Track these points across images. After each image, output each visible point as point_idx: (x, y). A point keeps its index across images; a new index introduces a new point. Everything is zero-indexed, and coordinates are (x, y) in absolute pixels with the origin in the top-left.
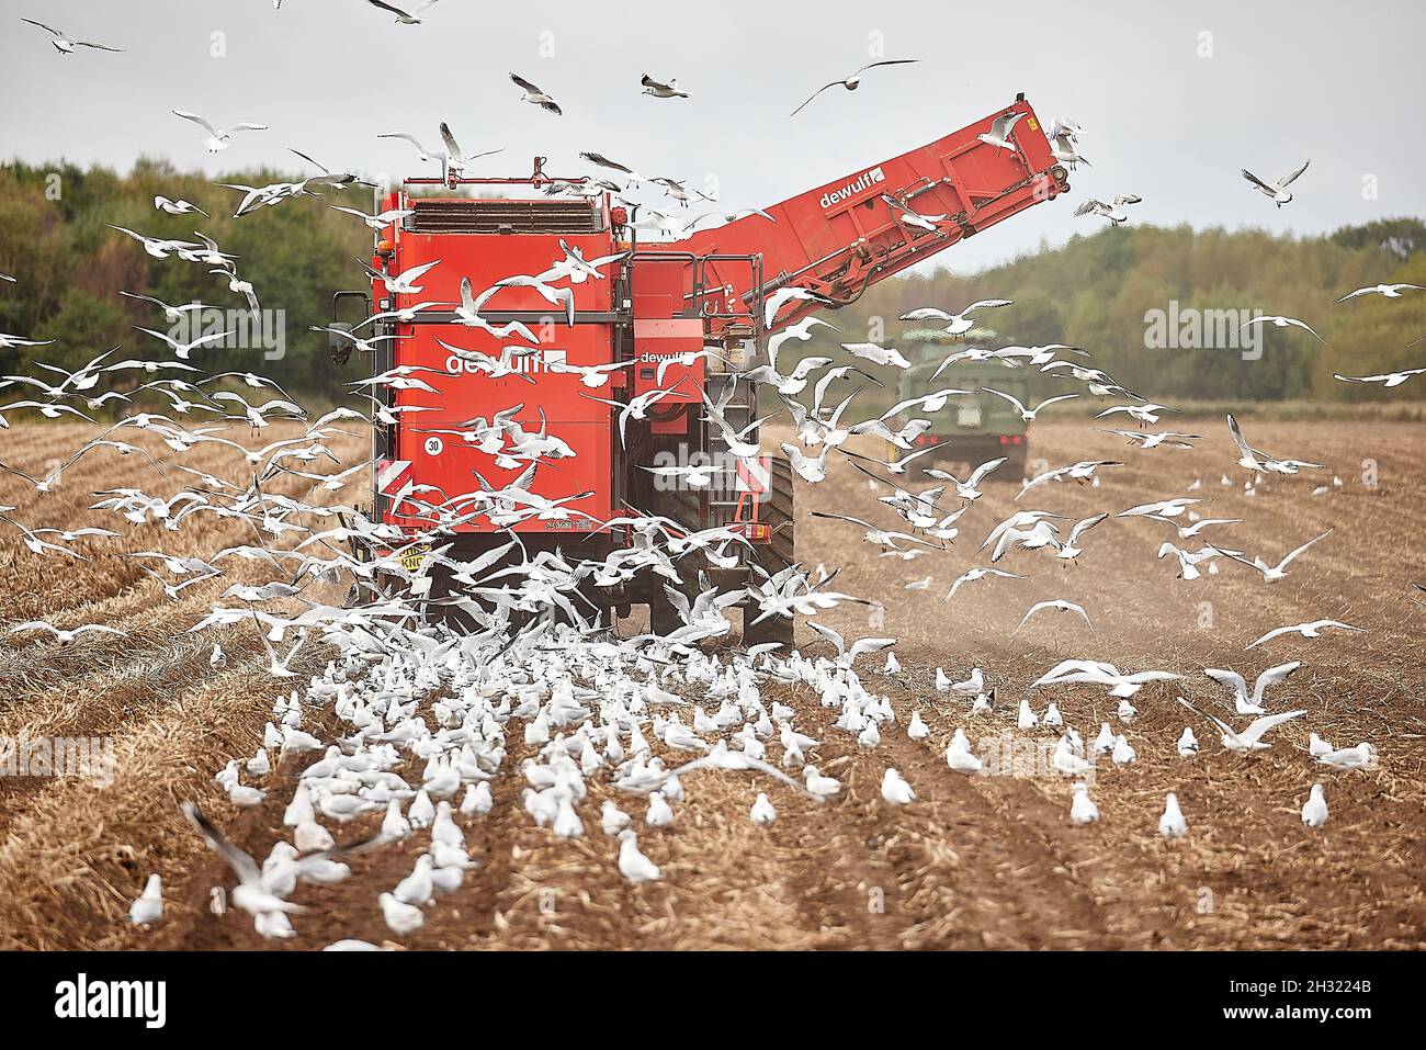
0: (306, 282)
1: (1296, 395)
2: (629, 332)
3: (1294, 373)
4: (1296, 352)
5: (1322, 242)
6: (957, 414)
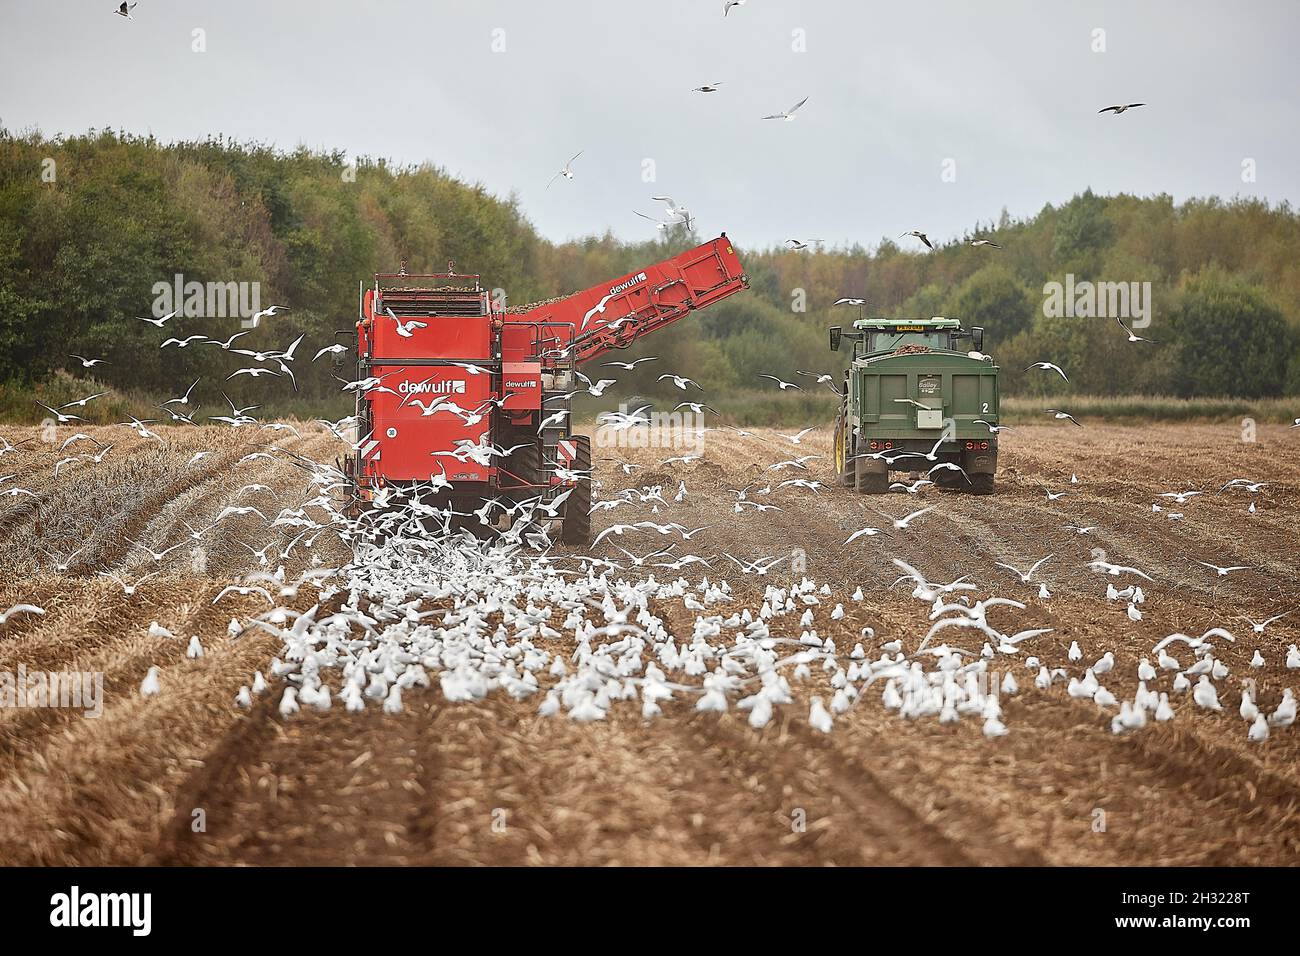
6: (916, 415)
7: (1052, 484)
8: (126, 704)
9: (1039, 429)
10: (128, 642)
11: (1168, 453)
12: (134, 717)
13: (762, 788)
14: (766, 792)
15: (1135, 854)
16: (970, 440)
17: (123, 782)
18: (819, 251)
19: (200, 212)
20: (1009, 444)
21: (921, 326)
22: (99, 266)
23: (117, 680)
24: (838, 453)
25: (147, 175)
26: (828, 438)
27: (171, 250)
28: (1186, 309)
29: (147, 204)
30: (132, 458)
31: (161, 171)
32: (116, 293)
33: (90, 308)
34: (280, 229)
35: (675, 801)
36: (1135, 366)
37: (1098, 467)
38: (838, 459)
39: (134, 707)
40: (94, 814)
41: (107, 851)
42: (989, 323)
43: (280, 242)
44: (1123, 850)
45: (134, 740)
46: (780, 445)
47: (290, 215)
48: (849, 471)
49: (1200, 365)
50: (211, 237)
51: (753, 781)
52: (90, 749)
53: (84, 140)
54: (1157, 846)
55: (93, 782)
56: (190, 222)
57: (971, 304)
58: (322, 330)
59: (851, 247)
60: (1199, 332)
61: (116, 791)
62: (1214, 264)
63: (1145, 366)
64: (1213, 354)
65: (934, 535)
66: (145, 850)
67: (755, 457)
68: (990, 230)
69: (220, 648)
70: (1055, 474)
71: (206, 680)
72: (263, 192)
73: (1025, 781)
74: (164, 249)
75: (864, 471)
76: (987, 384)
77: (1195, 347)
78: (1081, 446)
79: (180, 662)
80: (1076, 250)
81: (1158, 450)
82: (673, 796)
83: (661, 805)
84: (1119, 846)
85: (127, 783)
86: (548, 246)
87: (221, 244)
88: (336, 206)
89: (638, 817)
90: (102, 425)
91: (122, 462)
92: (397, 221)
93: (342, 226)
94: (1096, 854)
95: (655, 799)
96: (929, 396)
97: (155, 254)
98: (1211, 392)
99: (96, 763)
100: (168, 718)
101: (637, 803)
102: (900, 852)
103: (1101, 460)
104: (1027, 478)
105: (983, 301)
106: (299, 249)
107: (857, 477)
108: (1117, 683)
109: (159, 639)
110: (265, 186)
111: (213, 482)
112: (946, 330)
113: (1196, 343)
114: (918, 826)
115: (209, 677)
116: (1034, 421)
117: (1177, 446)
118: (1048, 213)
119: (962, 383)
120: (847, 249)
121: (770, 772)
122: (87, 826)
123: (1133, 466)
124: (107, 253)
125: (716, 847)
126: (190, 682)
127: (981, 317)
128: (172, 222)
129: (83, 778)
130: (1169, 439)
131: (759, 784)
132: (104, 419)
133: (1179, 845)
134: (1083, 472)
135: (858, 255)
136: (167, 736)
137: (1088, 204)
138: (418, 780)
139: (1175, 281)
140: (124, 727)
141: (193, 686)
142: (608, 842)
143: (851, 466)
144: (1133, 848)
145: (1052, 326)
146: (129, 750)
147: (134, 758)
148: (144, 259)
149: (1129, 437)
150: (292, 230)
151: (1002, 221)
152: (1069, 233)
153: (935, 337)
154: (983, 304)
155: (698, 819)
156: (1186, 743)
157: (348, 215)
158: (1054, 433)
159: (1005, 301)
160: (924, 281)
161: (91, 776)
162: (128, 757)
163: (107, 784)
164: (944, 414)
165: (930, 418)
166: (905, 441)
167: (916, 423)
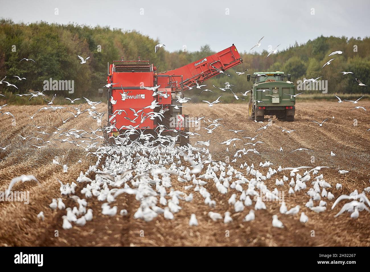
0: (57, 58)
6: (272, 99)
7: (311, 119)
8: (45, 183)
9: (308, 103)
10: (47, 166)
11: (344, 109)
12: (47, 187)
13: (223, 204)
14: (224, 205)
15: (328, 221)
16: (287, 106)
17: (43, 204)
19: (69, 44)
20: (299, 107)
21: (273, 74)
22: (40, 60)
23: (43, 176)
24: (250, 110)
25: (53, 34)
26: (247, 106)
27: (61, 55)
29: (54, 42)
30: (50, 114)
31: (57, 32)
32: (45, 68)
33: (38, 72)
34: (91, 49)
35: (199, 208)
36: (336, 85)
37: (324, 113)
38: (250, 112)
39: (47, 184)
40: (34, 213)
41: (38, 224)
42: (294, 73)
43: (91, 53)
44: (325, 220)
45: (46, 193)
46: (234, 108)
47: (94, 45)
48: (253, 115)
50: (72, 51)
51: (221, 202)
52: (34, 195)
53: (35, 25)
54: (334, 219)
55: (34, 204)
56: (66, 47)
57: (289, 68)
58: (104, 77)
59: (254, 52)
61: (41, 207)
63: (339, 85)
65: (277, 133)
66: (49, 223)
67: (227, 112)
68: (294, 47)
69: (73, 167)
70: (312, 116)
71: (68, 176)
72: (87, 38)
73: (298, 201)
74: (58, 55)
75: (257, 115)
76: (292, 90)
78: (320, 108)
79: (61, 171)
80: (318, 52)
81: (341, 109)
82: (199, 206)
83: (195, 209)
84: (324, 219)
85: (44, 205)
86: (168, 53)
87: (75, 53)
88: (107, 42)
89: (188, 212)
90: (42, 105)
91: (47, 115)
92: (125, 46)
93: (109, 48)
94: (317, 221)
95: (193, 208)
96: (275, 94)
97: (56, 56)
98: (357, 92)
99: (35, 199)
100: (56, 187)
101: (188, 209)
102: (262, 221)
103: (325, 112)
104: (304, 117)
105: (292, 67)
106: (97, 54)
107: (255, 117)
108: (327, 174)
109: (56, 165)
110: (87, 37)
111: (72, 121)
112: (280, 75)
114: (267, 214)
115: (69, 175)
116: (307, 101)
117: (347, 107)
118: (310, 42)
119: (285, 90)
120: (253, 53)
121: (226, 199)
122: (32, 217)
123: (334, 113)
124: (43, 57)
125: (209, 221)
126: (63, 177)
127: (291, 71)
128: (61, 47)
129: (31, 203)
130: (345, 105)
131: (222, 203)
132: (42, 103)
133: (341, 218)
134: (320, 115)
135: (256, 54)
136: (56, 192)
137: (322, 39)
138: (126, 203)
139: (346, 60)
140: (44, 189)
141: (64, 178)
142: (179, 220)
143: (253, 114)
144: (328, 219)
145: (312, 74)
146: (45, 195)
147: (46, 198)
148: (53, 58)
149: (334, 105)
150: (95, 49)
151: (296, 45)
152: (317, 47)
153: (277, 77)
154: (293, 67)
155: (205, 213)
156: (344, 190)
157: (111, 45)
158: (312, 104)
159: (298, 67)
160: (275, 61)
161: (33, 203)
162: (44, 197)
163: (38, 205)
164: (280, 99)
165: (276, 100)
166: (269, 107)
167: (272, 101)
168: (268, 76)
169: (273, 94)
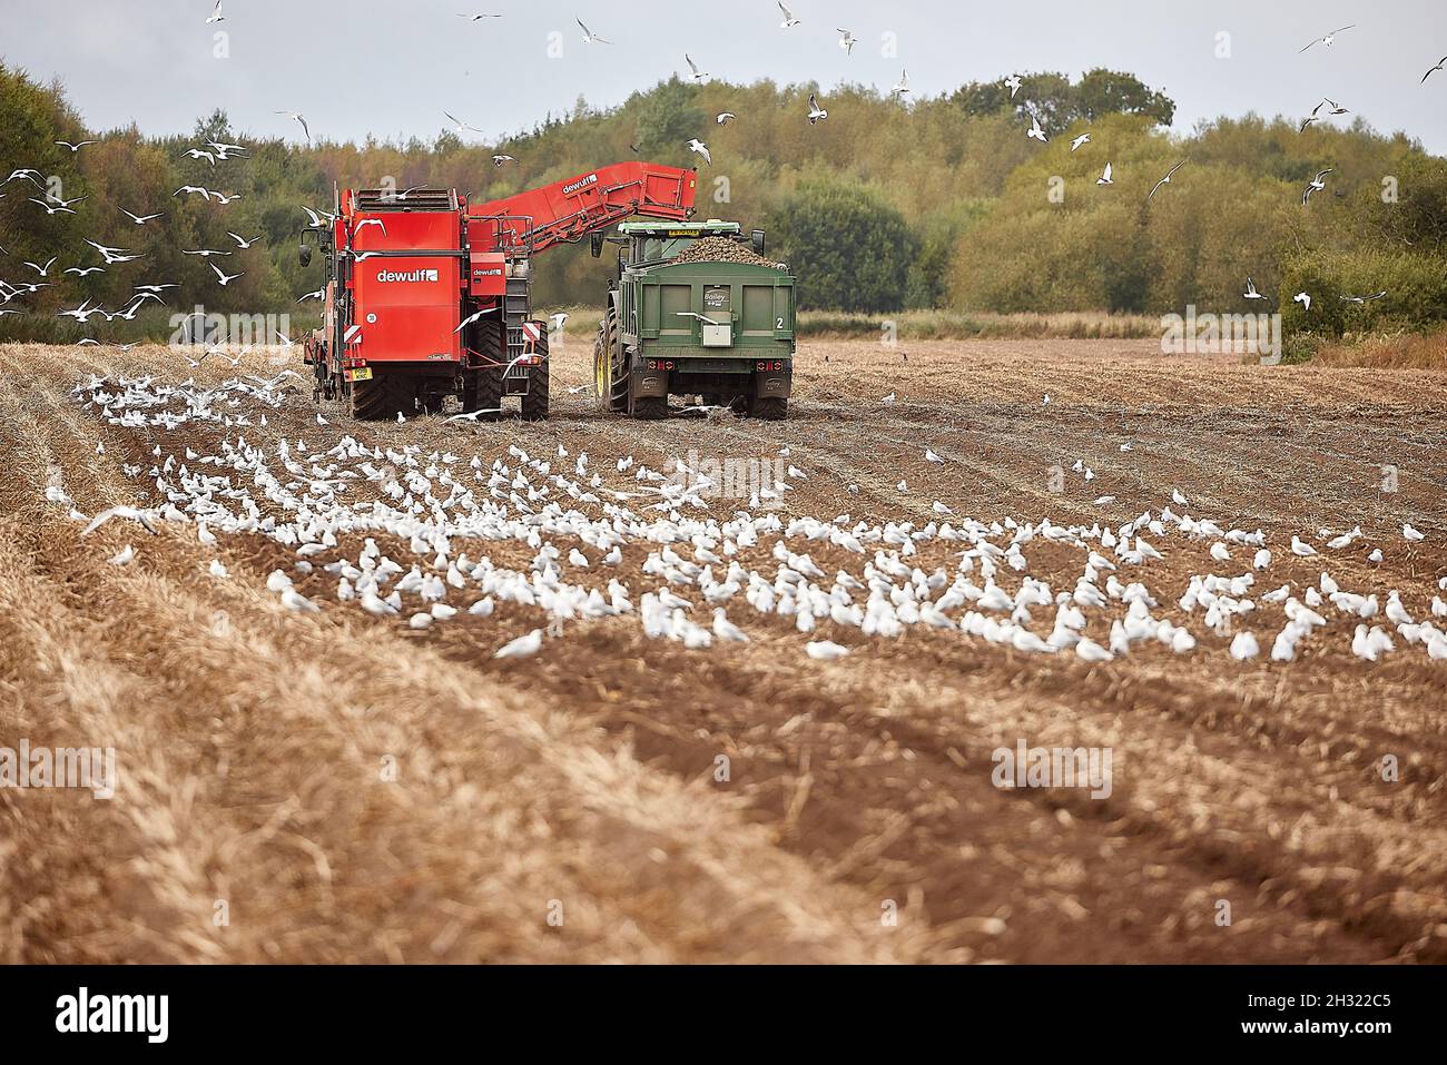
1: (915, 306)
2: (469, 260)
3: (915, 275)
4: (918, 247)
5: (941, 105)
6: (701, 330)
16: (761, 360)
18: (372, 144)
21: (695, 230)
24: (600, 373)
28: (792, 210)
38: (601, 381)
48: (615, 395)
49: (809, 273)
60: (807, 236)
62: (819, 160)
64: (823, 260)
68: (563, 121)
75: (640, 394)
76: (781, 296)
77: (803, 252)
80: (662, 144)
98: (823, 305)
107: (630, 401)
112: (724, 234)
113: (804, 248)
118: (635, 102)
119: (753, 295)
137: (675, 91)
143: (617, 389)
151: (578, 111)
152: (655, 125)
164: (733, 331)
165: (717, 335)
166: (688, 360)
167: (701, 340)
168: (678, 237)
169: (705, 308)
